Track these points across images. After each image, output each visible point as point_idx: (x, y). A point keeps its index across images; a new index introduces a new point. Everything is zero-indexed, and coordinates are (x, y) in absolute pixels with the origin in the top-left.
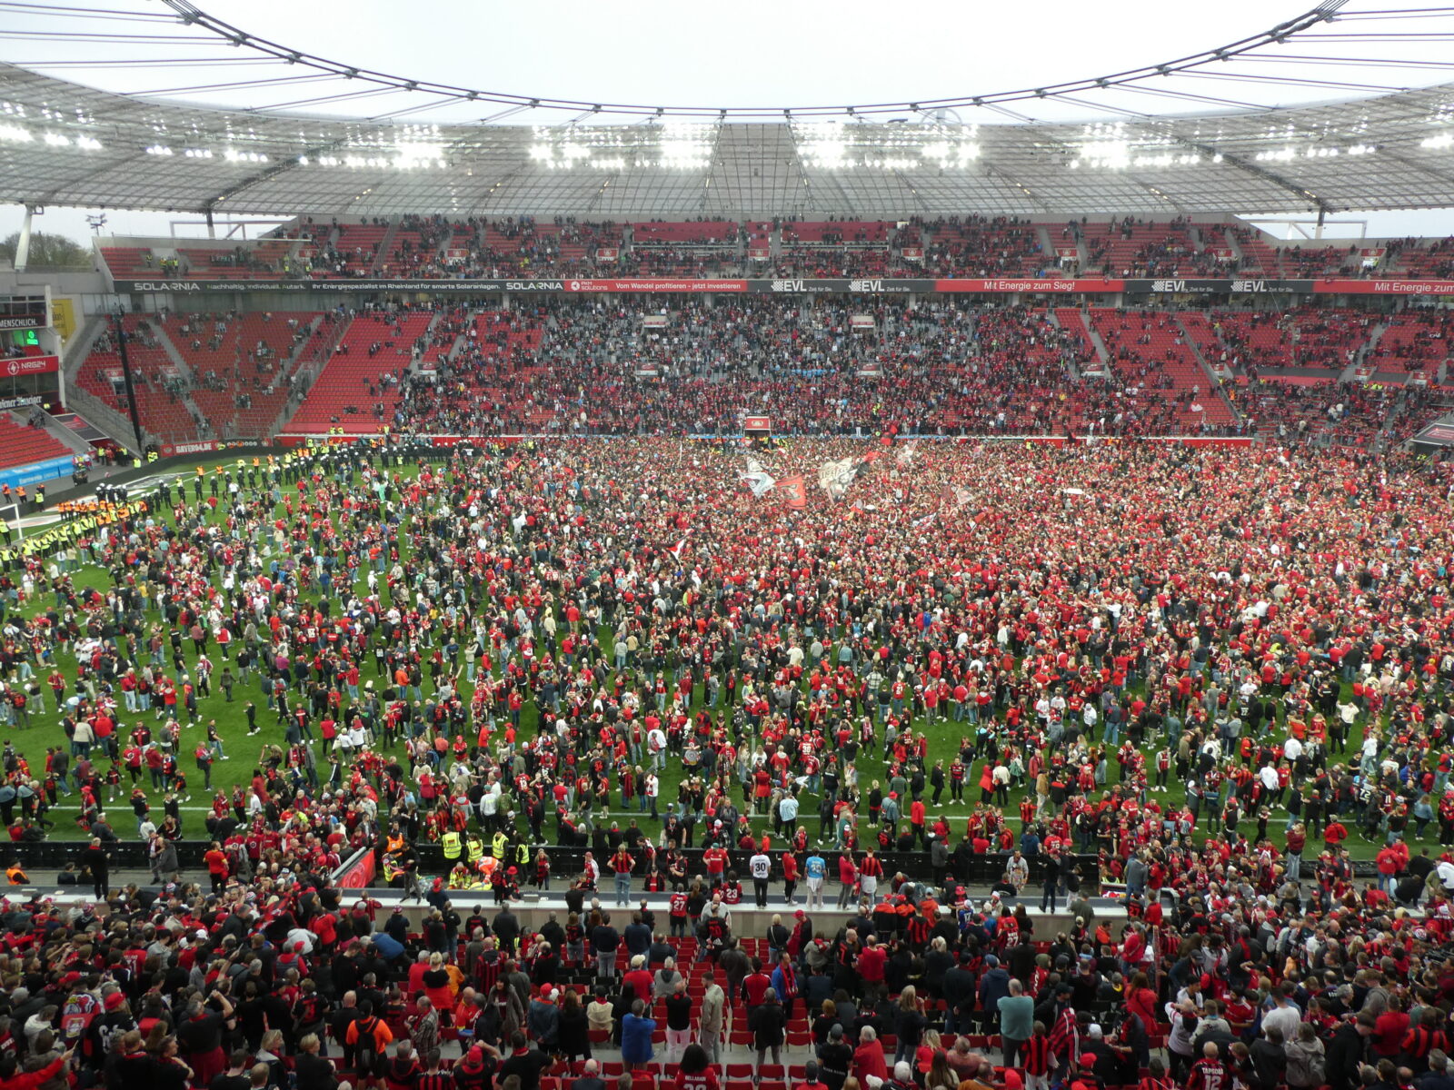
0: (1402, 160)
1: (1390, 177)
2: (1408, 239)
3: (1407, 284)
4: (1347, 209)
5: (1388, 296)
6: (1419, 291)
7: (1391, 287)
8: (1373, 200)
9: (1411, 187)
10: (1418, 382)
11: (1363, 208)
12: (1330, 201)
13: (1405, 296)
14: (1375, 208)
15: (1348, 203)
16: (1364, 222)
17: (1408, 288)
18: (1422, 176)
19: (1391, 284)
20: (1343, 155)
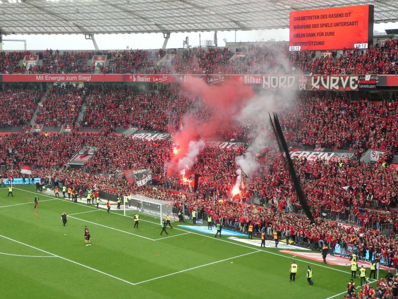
0: (37, 7)
1: (33, 16)
2: (47, 51)
3: (52, 76)
4: (14, 33)
5: (44, 84)
6: (59, 80)
7: (44, 78)
8: (27, 29)
9: (45, 22)
10: (66, 130)
11: (22, 33)
12: (4, 28)
13: (52, 83)
14: (29, 33)
15: (14, 29)
16: (24, 41)
17: (53, 78)
18: (49, 16)
19: (44, 76)
20: (6, 3)
